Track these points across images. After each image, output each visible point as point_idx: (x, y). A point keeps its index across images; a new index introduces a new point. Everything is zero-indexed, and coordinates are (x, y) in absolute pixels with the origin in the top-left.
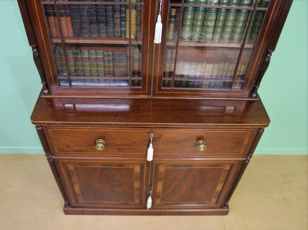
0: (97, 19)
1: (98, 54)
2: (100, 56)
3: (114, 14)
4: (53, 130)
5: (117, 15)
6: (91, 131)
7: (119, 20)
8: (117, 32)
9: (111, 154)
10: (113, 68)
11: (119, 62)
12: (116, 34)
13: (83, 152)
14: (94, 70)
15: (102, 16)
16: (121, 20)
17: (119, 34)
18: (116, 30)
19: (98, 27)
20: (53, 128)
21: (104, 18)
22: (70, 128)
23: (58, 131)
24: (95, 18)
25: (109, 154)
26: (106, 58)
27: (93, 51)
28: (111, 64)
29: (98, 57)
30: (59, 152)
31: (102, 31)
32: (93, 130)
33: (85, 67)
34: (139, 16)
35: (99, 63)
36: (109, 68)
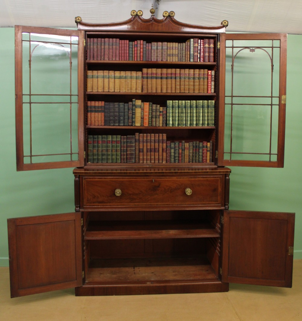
0: (119, 114)
1: (117, 138)
2: (119, 139)
3: (128, 111)
4: (87, 181)
5: (130, 112)
6: (112, 181)
7: (131, 115)
8: (130, 122)
9: (125, 205)
10: (127, 147)
11: (130, 143)
12: (129, 124)
13: (104, 203)
14: (114, 150)
15: (122, 112)
16: (132, 115)
17: (131, 124)
18: (129, 121)
19: (119, 120)
20: (87, 178)
21: (123, 114)
22: (99, 178)
23: (90, 181)
24: (118, 114)
25: (123, 205)
26: (122, 140)
27: (115, 136)
28: (125, 145)
29: (118, 140)
30: (87, 203)
31: (121, 122)
32: (114, 180)
33: (109, 148)
34: (142, 113)
35: (118, 145)
36: (124, 148)
